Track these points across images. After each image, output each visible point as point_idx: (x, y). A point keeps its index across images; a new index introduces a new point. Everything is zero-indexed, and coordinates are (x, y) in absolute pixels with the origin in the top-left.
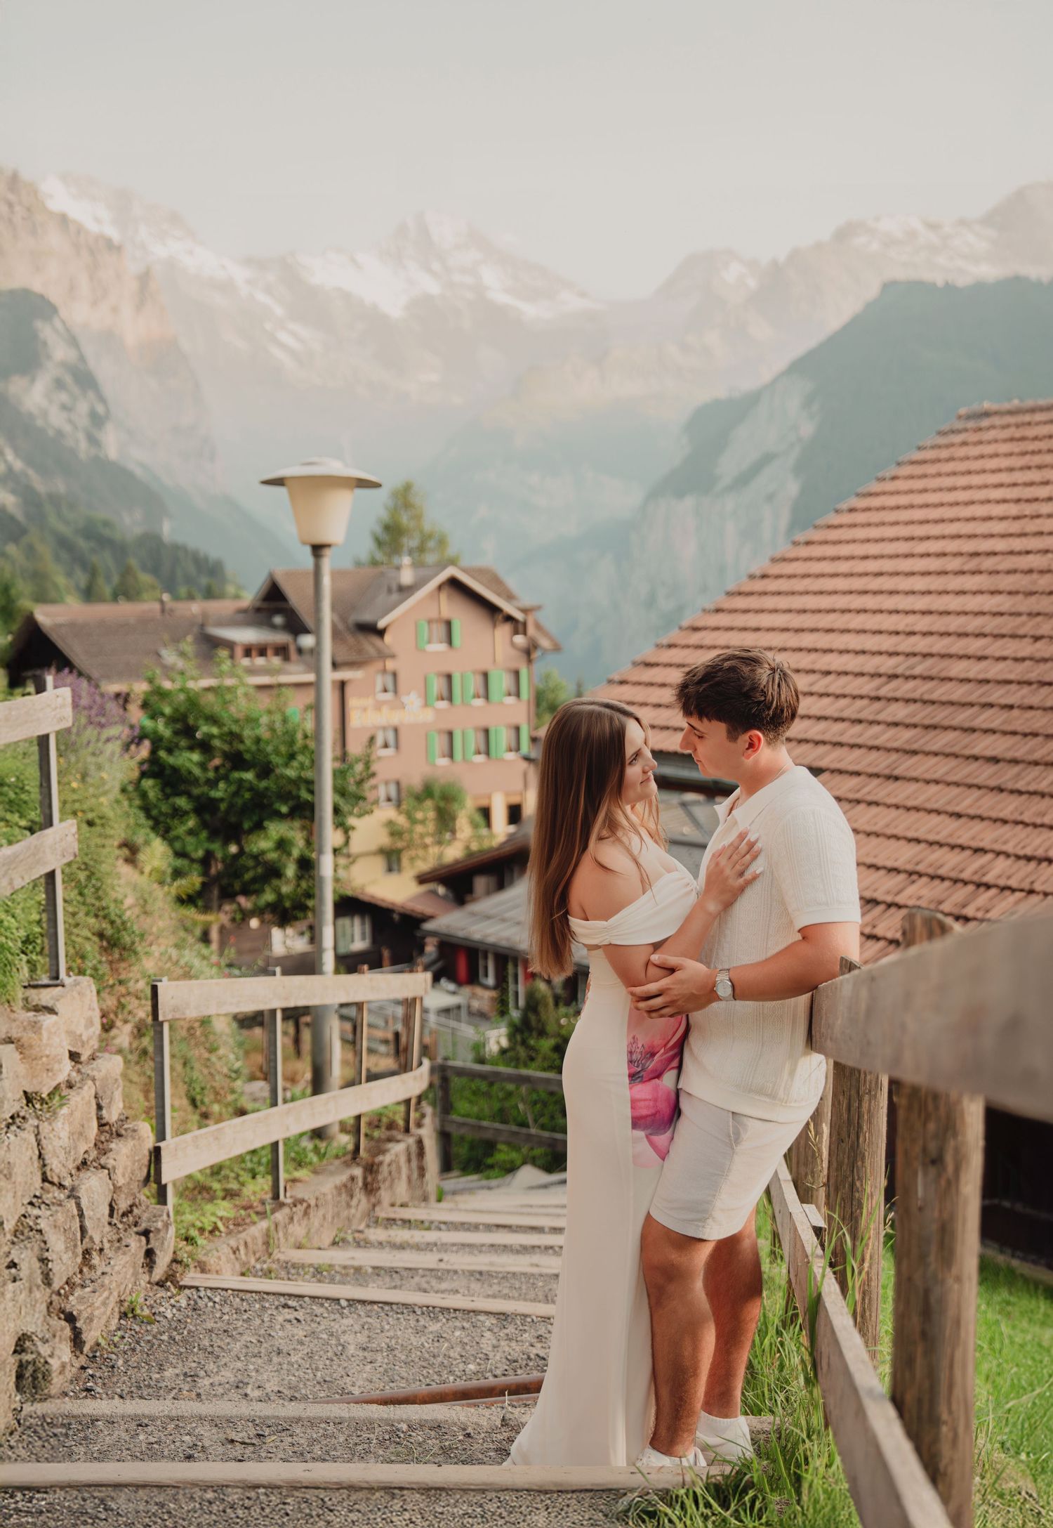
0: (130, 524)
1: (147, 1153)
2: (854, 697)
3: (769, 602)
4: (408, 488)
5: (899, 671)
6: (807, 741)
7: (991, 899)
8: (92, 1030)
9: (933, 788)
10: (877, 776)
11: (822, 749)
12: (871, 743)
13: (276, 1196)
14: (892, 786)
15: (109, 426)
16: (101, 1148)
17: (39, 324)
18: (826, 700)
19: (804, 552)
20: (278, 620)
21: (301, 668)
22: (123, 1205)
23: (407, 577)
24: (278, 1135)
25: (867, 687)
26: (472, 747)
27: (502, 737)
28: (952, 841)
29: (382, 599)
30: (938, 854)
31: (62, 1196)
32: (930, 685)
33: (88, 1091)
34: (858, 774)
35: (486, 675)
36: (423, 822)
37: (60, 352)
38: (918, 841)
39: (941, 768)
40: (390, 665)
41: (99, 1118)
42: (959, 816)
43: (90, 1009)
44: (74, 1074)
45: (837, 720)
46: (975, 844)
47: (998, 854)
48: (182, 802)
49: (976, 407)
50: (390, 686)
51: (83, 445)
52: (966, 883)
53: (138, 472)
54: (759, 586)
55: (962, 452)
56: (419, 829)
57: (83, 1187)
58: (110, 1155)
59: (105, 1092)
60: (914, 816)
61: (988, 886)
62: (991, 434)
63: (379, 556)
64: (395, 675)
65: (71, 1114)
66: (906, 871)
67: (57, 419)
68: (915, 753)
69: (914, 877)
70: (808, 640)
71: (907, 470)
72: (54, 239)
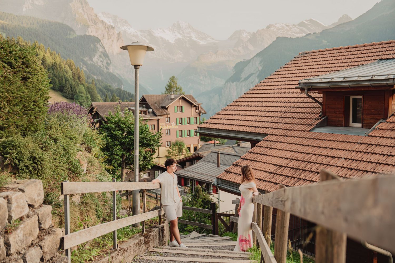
0: (115, 86)
1: (59, 240)
2: (276, 117)
3: (255, 96)
4: (173, 77)
5: (287, 111)
6: (264, 127)
7: (312, 166)
8: (40, 197)
9: (296, 138)
10: (282, 135)
11: (268, 129)
12: (280, 128)
13: (114, 248)
14: (285, 138)
15: (111, 65)
16: (40, 238)
17: (96, 44)
18: (269, 118)
19: (263, 84)
20: (144, 106)
21: (149, 116)
22: (48, 257)
23: (173, 97)
24: (115, 229)
25: (279, 115)
26: (186, 134)
27: (193, 133)
28: (301, 151)
29: (167, 101)
30: (297, 155)
31: (19, 257)
32: (294, 114)
33: (35, 218)
34: (277, 135)
35: (190, 118)
36: (175, 150)
37: (101, 50)
38: (293, 151)
39: (298, 134)
40: (169, 116)
41: (40, 228)
42: (303, 145)
43: (39, 190)
44: (31, 212)
45: (271, 122)
46: (307, 152)
47: (313, 154)
48: (116, 142)
49: (303, 52)
50: (169, 121)
51: (105, 69)
52: (305, 162)
53: (117, 75)
54: (252, 92)
55: (301, 61)
56: (174, 152)
57: (28, 254)
58: (43, 241)
59: (43, 218)
60: (291, 145)
61: (311, 163)
62: (307, 58)
63: (167, 92)
64: (170, 118)
65: (25, 227)
66: (289, 159)
67: (100, 64)
68: (291, 130)
69: (292, 160)
70: (264, 104)
71: (288, 66)
72: (100, 26)
